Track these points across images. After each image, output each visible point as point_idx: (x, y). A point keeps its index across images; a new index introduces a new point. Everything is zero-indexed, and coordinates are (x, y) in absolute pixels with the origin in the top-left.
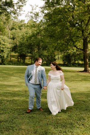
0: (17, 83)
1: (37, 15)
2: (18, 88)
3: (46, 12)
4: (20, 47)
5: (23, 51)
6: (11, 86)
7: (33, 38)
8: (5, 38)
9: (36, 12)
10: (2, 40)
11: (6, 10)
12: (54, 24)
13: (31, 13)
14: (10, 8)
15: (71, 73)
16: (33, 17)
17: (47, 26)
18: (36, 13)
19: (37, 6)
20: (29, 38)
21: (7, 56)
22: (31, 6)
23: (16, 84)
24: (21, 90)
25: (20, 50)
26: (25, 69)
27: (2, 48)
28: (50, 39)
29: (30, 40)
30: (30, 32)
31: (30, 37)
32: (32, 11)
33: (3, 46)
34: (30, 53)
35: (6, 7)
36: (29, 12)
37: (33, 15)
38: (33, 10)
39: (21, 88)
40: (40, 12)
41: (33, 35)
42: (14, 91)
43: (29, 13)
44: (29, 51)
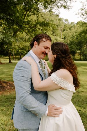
4: (70, 45)
5: (73, 49)
7: (83, 34)
8: (58, 38)
10: (55, 40)
16: (84, 14)
20: (79, 35)
29: (80, 37)
32: (82, 8)
34: (80, 49)
37: (84, 12)
44: (78, 48)
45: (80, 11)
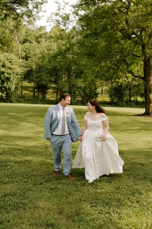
0: (31, 132)
1: (66, 18)
2: (33, 142)
3: (82, 13)
4: (38, 72)
5: (42, 80)
6: (21, 138)
7: (59, 57)
8: (13, 56)
9: (65, 14)
10: (8, 60)
11: (14, 9)
12: (96, 34)
13: (57, 14)
14: (22, 8)
15: (123, 117)
16: (60, 22)
17: (84, 37)
18: (64, 16)
19: (67, 4)
20: (53, 57)
21: (16, 88)
22: (57, 3)
23: (31, 135)
24: (39, 144)
25: (37, 78)
26: (45, 110)
27: (7, 74)
28: (88, 59)
29: (55, 60)
30: (55, 47)
31: (55, 57)
32: (58, 12)
33: (10, 71)
34: (55, 82)
35: (15, 6)
36: (52, 14)
37: (61, 19)
38: (59, 10)
39: (38, 142)
40: (71, 13)
41: (60, 53)
42: (28, 146)
43: (54, 16)
44: (53, 79)
45: (54, 17)
